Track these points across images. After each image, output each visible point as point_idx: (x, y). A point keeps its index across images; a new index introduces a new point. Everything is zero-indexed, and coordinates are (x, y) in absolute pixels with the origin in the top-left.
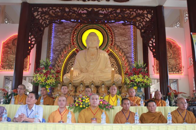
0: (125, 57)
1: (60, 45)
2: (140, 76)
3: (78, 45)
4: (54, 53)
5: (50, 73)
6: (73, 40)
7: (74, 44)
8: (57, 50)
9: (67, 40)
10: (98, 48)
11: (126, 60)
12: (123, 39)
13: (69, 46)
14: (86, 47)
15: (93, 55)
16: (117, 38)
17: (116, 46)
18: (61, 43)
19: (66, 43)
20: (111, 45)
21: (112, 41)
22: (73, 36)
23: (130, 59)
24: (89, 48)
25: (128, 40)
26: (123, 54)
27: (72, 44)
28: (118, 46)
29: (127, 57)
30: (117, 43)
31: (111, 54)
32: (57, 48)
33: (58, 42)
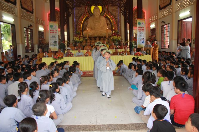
0: (114, 19)
1: (79, 14)
2: (116, 36)
3: (89, 13)
4: (76, 18)
5: (81, 37)
6: (86, 10)
7: (86, 13)
8: (77, 17)
9: (82, 11)
10: (100, 15)
11: (115, 21)
12: (113, 8)
13: (84, 14)
14: (93, 14)
15: (97, 19)
16: (110, 8)
17: (109, 13)
18: (80, 12)
19: (82, 12)
20: (107, 12)
21: (107, 10)
22: (86, 8)
23: (117, 20)
24: (95, 15)
25: (116, 8)
26: (113, 17)
27: (85, 12)
28: (111, 13)
29: (116, 19)
30: (110, 11)
31: (107, 18)
32: (78, 15)
33: (78, 12)
